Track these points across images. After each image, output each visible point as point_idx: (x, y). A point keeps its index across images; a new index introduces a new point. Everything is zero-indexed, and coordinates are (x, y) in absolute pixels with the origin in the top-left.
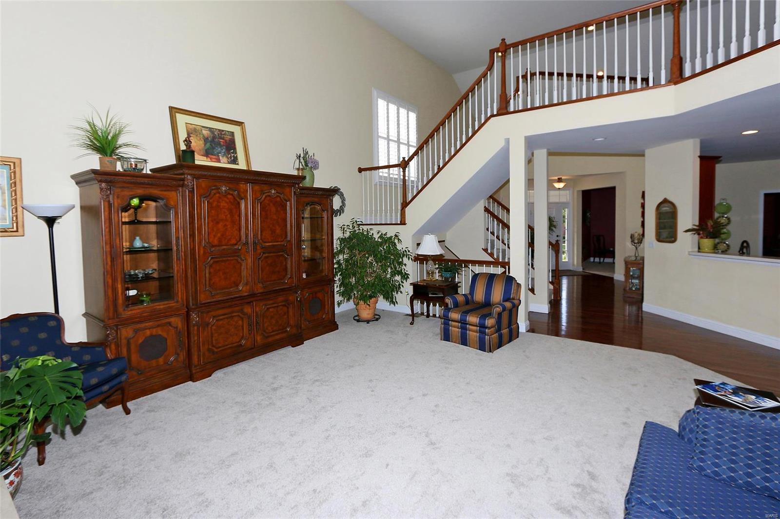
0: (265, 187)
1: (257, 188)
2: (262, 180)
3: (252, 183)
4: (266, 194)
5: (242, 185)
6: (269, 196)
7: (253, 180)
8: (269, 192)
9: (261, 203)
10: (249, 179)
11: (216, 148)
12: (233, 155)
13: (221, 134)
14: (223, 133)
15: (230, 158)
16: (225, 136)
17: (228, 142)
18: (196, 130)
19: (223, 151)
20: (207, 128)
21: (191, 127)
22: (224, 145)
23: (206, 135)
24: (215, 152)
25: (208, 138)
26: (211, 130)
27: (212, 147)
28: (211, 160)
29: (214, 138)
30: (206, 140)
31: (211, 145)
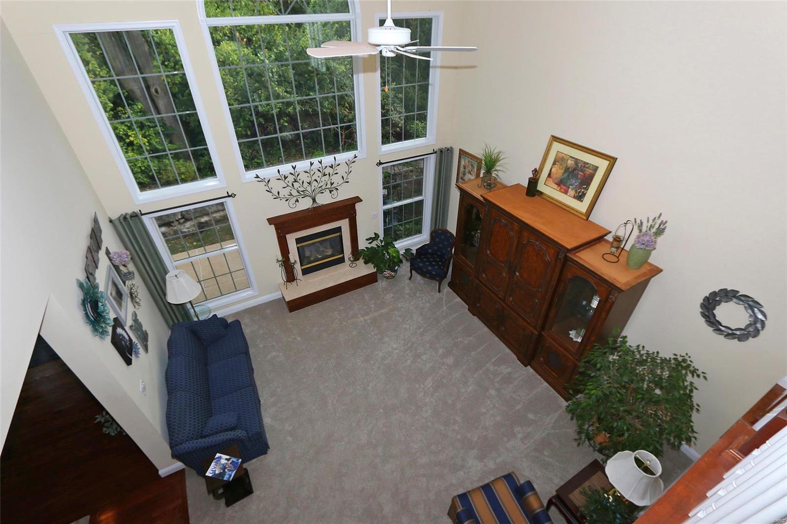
0: (532, 238)
1: (525, 233)
2: (530, 230)
4: (532, 244)
5: (515, 226)
6: (534, 246)
8: (534, 243)
9: (526, 247)
10: (519, 223)
11: (572, 180)
12: (583, 190)
13: (584, 167)
14: (587, 166)
15: (579, 192)
16: (587, 169)
17: (586, 176)
18: (563, 159)
19: (576, 184)
20: (574, 158)
21: (560, 156)
22: (580, 179)
23: (569, 165)
24: (568, 184)
25: (569, 168)
26: (576, 161)
27: (568, 178)
28: (560, 189)
29: (575, 169)
30: (567, 169)
31: (568, 175)
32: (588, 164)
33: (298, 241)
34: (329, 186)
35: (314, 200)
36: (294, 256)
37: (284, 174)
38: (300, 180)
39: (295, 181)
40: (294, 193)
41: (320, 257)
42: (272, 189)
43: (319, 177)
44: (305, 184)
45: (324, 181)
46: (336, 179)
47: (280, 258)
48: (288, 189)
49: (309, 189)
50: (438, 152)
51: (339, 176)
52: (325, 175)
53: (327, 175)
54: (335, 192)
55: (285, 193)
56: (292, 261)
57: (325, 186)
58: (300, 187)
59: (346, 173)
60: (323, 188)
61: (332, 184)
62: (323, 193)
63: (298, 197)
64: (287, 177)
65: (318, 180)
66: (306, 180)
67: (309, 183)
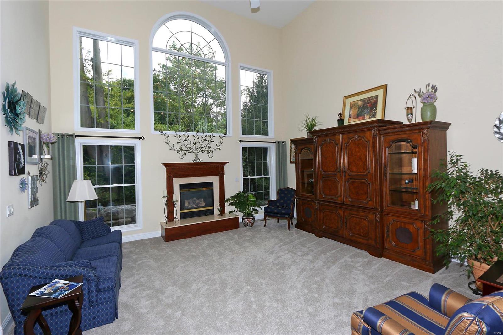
0: (351, 135)
1: (345, 136)
2: (348, 131)
3: (342, 134)
4: (352, 139)
5: (337, 136)
6: (354, 140)
7: (342, 132)
8: (353, 138)
9: (348, 146)
10: (339, 132)
11: (364, 111)
12: (374, 112)
13: (370, 100)
14: (371, 99)
15: (372, 114)
16: (372, 100)
17: (373, 104)
18: (354, 104)
19: (368, 111)
20: (361, 100)
21: (353, 104)
22: (369, 107)
23: (360, 105)
24: (363, 114)
25: (360, 106)
26: (363, 100)
27: (362, 111)
28: (359, 119)
29: (364, 104)
30: (359, 107)
31: (361, 110)
32: (371, 97)
33: (182, 186)
34: (207, 148)
35: (197, 158)
36: (176, 196)
37: (179, 134)
38: (189, 140)
39: (186, 140)
40: (184, 148)
41: (195, 206)
42: (169, 141)
43: (201, 141)
44: (192, 144)
45: (204, 145)
46: (213, 145)
47: (166, 195)
48: (180, 145)
49: (194, 147)
50: (277, 143)
51: (214, 143)
52: (205, 141)
53: (206, 141)
54: (211, 153)
55: (178, 146)
56: (174, 199)
57: (205, 147)
58: (188, 145)
59: (219, 142)
60: (204, 149)
61: (210, 148)
62: (203, 152)
63: (186, 151)
64: (181, 136)
65: (201, 143)
66: (193, 141)
67: (195, 144)
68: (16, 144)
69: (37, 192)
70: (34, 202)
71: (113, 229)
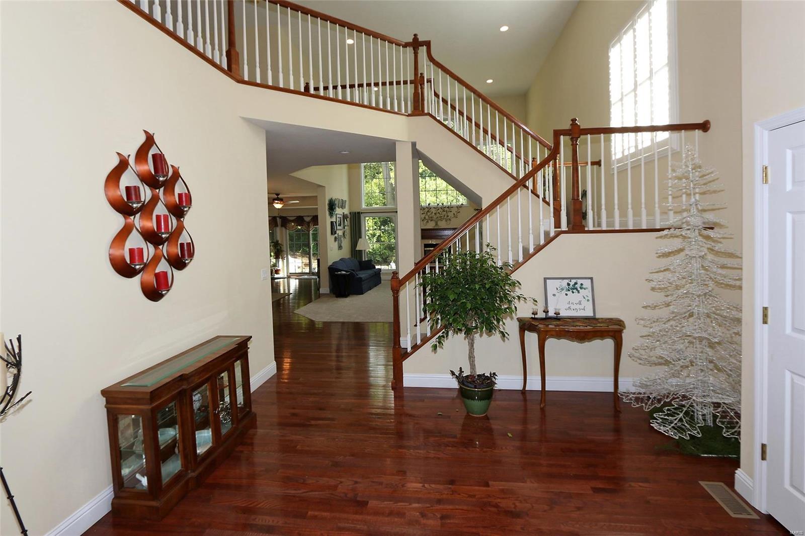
34: (446, 217)
35: (437, 224)
37: (423, 207)
38: (431, 210)
39: (428, 212)
40: (427, 217)
43: (441, 211)
44: (433, 214)
45: (443, 214)
46: (451, 215)
48: (424, 215)
49: (435, 217)
51: (452, 213)
54: (448, 221)
57: (444, 216)
58: (430, 215)
59: (456, 212)
60: (443, 218)
61: (448, 216)
62: (442, 221)
63: (428, 220)
64: (425, 209)
65: (440, 213)
66: (434, 212)
67: (435, 214)
68: (333, 222)
69: (341, 243)
70: (340, 247)
71: (377, 267)
